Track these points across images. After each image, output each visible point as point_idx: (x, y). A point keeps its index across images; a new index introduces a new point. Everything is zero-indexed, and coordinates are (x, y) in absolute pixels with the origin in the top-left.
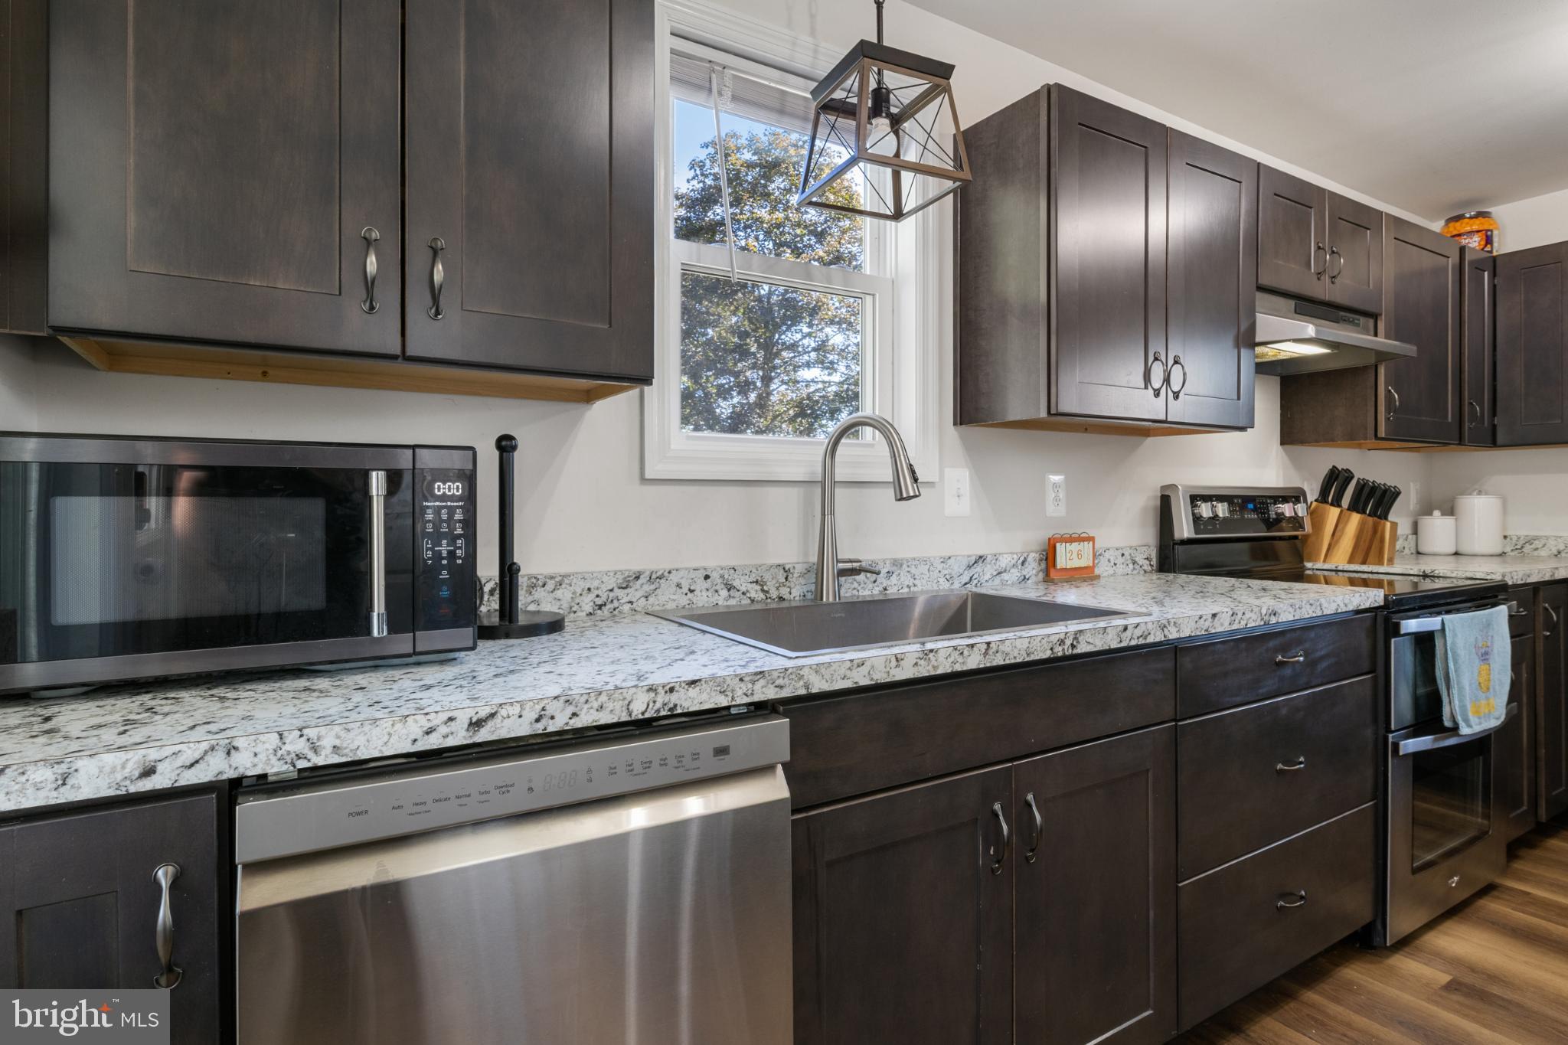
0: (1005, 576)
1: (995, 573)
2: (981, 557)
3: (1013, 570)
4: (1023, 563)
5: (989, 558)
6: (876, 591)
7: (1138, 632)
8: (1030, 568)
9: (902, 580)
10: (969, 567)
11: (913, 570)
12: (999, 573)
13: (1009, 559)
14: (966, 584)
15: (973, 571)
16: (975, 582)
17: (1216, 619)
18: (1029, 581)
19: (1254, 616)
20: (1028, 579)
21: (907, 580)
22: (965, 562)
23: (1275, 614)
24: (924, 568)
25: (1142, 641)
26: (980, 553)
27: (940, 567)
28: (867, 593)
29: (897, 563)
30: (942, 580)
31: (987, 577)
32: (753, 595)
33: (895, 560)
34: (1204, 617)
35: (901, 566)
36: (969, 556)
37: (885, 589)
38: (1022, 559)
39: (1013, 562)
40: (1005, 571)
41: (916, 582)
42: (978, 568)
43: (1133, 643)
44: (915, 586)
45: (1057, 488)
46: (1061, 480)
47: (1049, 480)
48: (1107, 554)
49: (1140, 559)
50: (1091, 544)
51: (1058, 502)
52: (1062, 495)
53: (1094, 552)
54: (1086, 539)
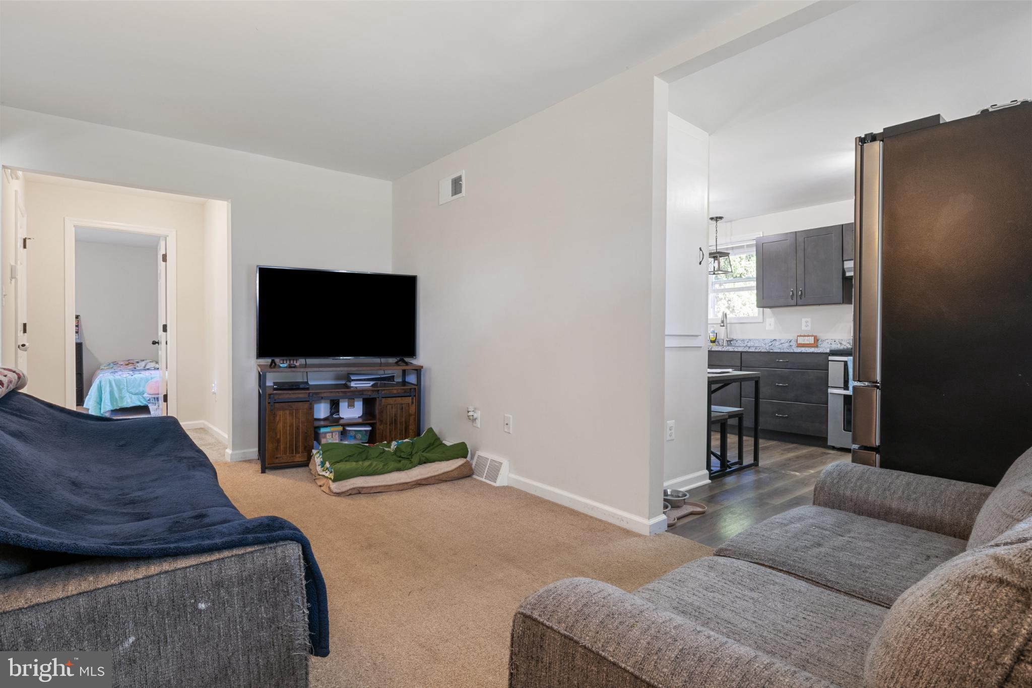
5: (778, 340)
6: (744, 345)
8: (793, 343)
9: (751, 343)
11: (754, 342)
12: (781, 344)
13: (785, 341)
14: (770, 346)
15: (772, 343)
20: (792, 346)
21: (753, 344)
22: (770, 340)
24: (757, 341)
27: (762, 341)
28: (742, 345)
30: (763, 344)
31: (777, 344)
37: (747, 345)
38: (790, 341)
39: (787, 341)
40: (783, 343)
42: (774, 342)
45: (806, 322)
46: (809, 320)
47: (804, 320)
48: (827, 341)
49: (844, 343)
50: (813, 337)
51: (807, 326)
52: (809, 324)
53: (816, 340)
54: (812, 336)
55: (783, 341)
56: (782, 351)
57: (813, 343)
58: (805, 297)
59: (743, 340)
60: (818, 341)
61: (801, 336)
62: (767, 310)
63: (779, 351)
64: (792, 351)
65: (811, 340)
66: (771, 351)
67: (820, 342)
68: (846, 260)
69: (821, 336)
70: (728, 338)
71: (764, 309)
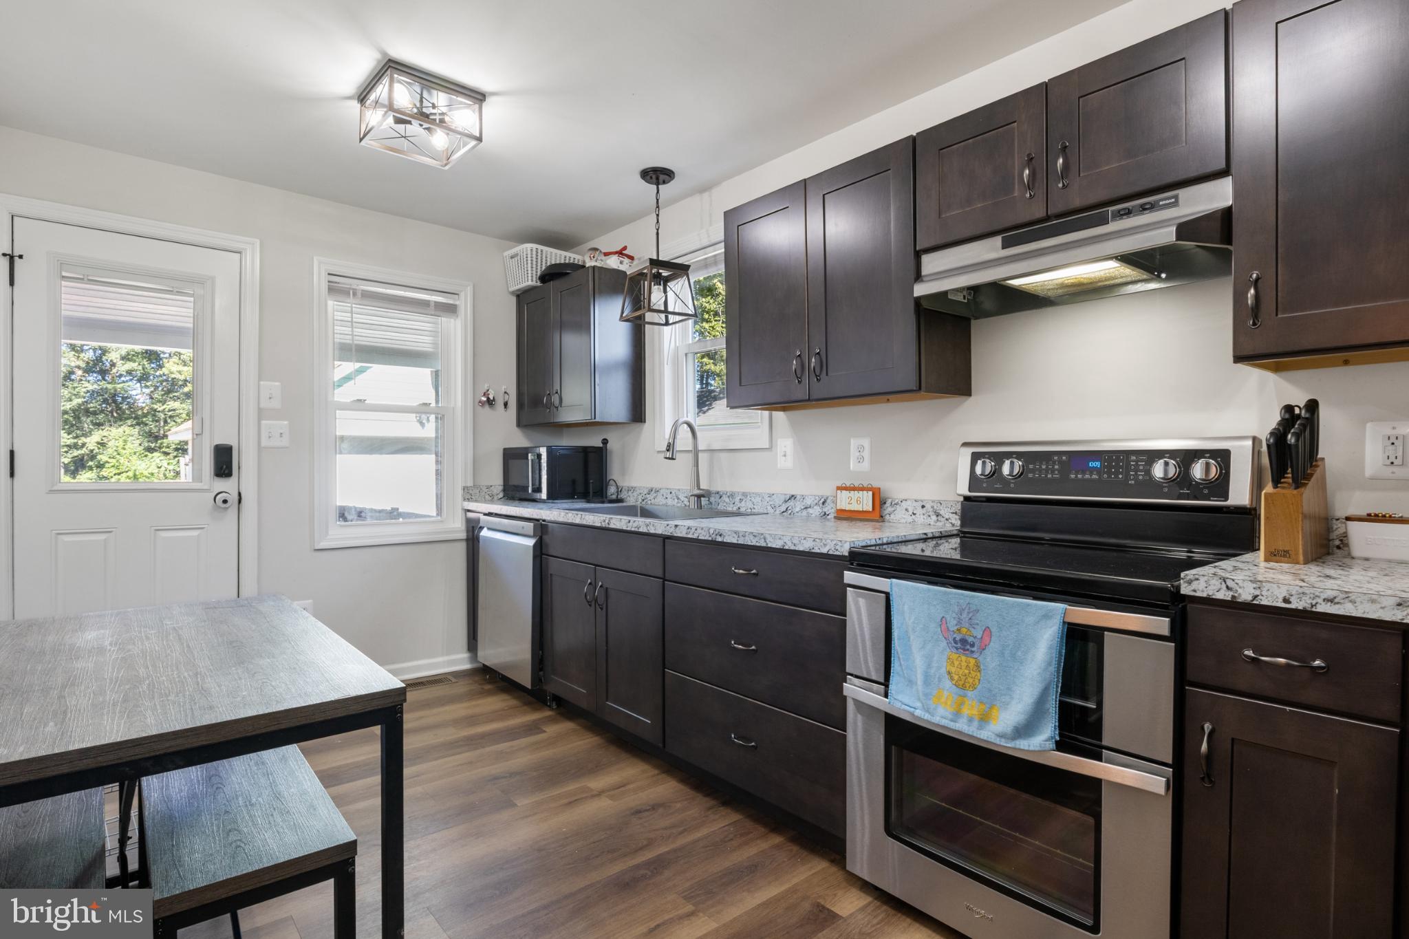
0: (810, 510)
1: (803, 508)
2: (793, 496)
3: (815, 507)
4: (823, 503)
5: (798, 497)
6: (735, 509)
7: (635, 525)
8: (829, 507)
9: (748, 503)
10: (786, 501)
11: (753, 499)
12: (806, 508)
13: (813, 499)
14: (783, 512)
15: (788, 504)
16: (790, 512)
17: (677, 528)
18: (829, 517)
19: (704, 533)
20: (828, 515)
21: (750, 505)
22: (783, 498)
23: (720, 535)
24: (758, 499)
25: (636, 530)
26: (793, 493)
27: (768, 499)
28: (730, 509)
29: (745, 495)
30: (769, 508)
31: (798, 509)
32: (685, 503)
33: (744, 493)
34: (670, 526)
35: (747, 496)
36: (785, 495)
37: (739, 508)
38: (823, 500)
39: (816, 501)
40: (810, 507)
41: (755, 507)
42: (791, 503)
43: (633, 529)
44: (754, 509)
45: (861, 449)
46: (866, 442)
47: (854, 443)
48: (904, 505)
49: (946, 513)
50: (870, 493)
51: (861, 460)
52: (866, 454)
53: (880, 501)
54: (867, 489)
55: (808, 502)
56: (741, 542)
57: (871, 510)
58: (827, 375)
59: (732, 496)
60: (883, 503)
61: (846, 489)
62: (779, 416)
63: (735, 541)
64: (763, 544)
65: (864, 502)
66: (719, 539)
67: (888, 509)
68: (928, 250)
69: (895, 489)
70: (699, 489)
71: (774, 413)
